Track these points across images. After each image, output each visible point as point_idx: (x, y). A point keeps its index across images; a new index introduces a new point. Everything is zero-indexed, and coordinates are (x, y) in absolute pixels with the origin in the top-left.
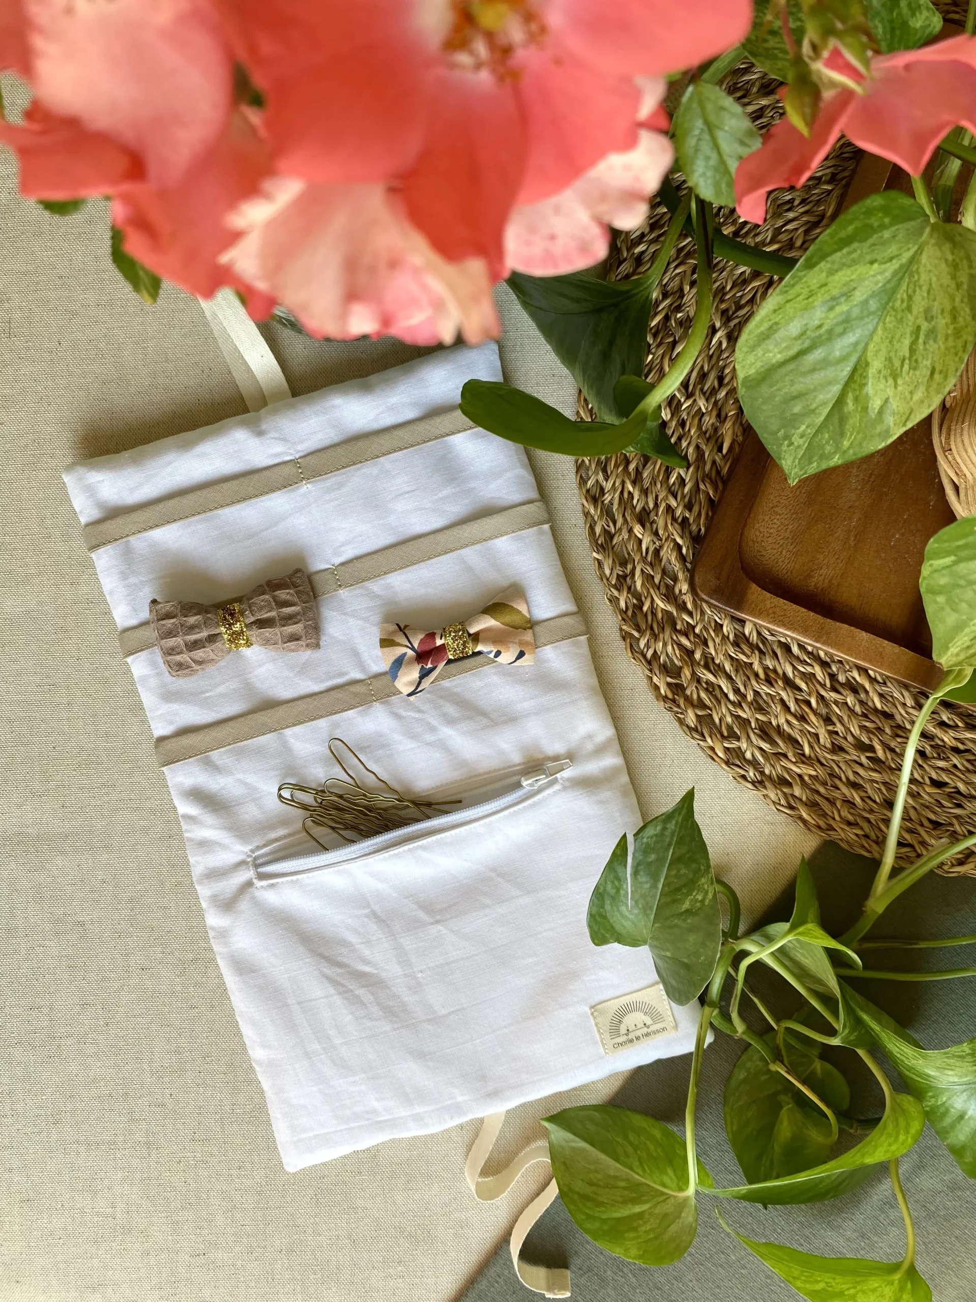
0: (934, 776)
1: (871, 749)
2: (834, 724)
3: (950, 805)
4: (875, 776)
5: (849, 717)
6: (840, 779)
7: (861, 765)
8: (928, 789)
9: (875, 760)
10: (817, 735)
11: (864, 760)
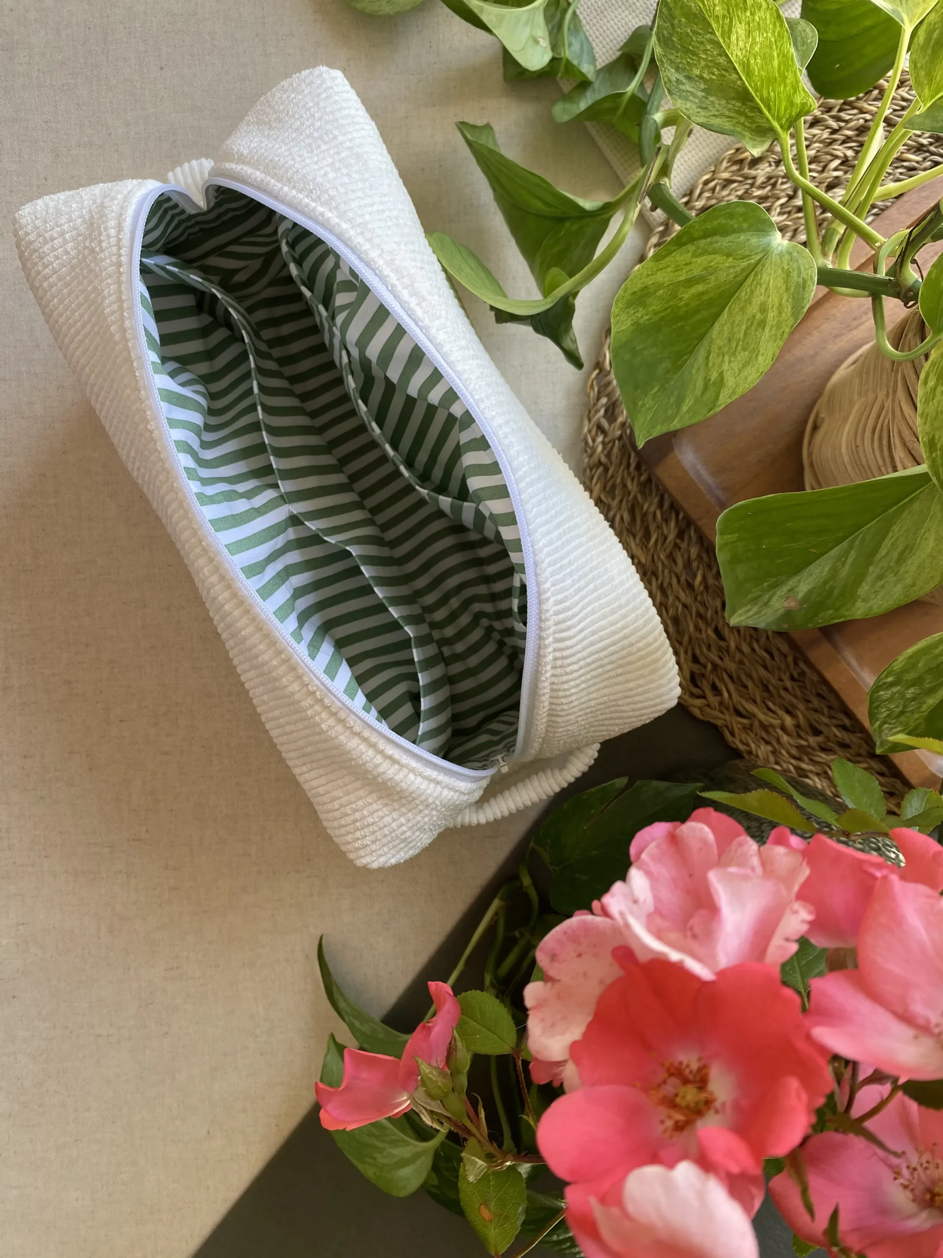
0: (720, 627)
1: (695, 576)
2: (682, 539)
3: (715, 652)
4: (682, 595)
5: (697, 543)
6: (657, 579)
7: (679, 581)
8: (710, 632)
9: (690, 586)
10: (666, 538)
11: (683, 579)
